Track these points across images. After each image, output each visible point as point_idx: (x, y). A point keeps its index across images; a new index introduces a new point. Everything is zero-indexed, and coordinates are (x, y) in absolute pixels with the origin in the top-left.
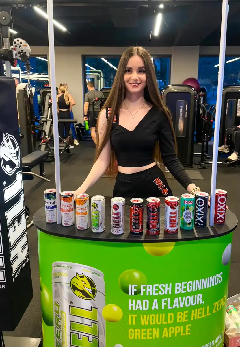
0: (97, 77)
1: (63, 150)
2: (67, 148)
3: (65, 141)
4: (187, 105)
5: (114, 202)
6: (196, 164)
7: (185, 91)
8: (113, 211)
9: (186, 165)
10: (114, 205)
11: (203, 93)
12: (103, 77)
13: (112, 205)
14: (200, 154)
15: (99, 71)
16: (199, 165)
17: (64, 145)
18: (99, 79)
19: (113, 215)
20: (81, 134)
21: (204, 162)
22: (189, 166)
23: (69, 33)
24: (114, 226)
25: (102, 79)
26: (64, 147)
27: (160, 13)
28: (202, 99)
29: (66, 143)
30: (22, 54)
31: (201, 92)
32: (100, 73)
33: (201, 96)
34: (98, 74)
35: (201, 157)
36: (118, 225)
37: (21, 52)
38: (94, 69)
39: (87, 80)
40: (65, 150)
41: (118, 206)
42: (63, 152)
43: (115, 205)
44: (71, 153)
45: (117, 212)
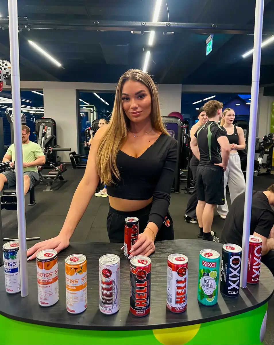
0: (91, 111)
1: (55, 178)
2: (59, 176)
3: (57, 169)
4: (174, 135)
5: (103, 266)
6: (182, 189)
7: (172, 122)
8: (102, 278)
9: (173, 191)
10: (104, 270)
11: (186, 125)
12: (96, 111)
13: (101, 270)
14: (185, 180)
15: (93, 106)
16: (186, 191)
17: (57, 173)
18: (92, 113)
19: (102, 285)
20: (75, 162)
21: (190, 187)
22: (176, 192)
23: (64, 69)
24: (104, 301)
25: (95, 112)
26: (57, 175)
27: (149, 51)
28: (185, 130)
29: (59, 171)
30: (6, 76)
31: (185, 124)
32: (93, 107)
33: (185, 128)
34: (91, 108)
35: (188, 182)
36: (111, 300)
37: (6, 75)
38: (88, 104)
39: (81, 114)
40: (57, 177)
41: (109, 271)
42: (55, 180)
43: (106, 269)
44: (65, 180)
45: (109, 280)
